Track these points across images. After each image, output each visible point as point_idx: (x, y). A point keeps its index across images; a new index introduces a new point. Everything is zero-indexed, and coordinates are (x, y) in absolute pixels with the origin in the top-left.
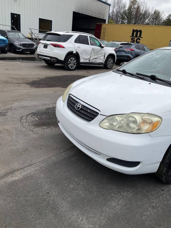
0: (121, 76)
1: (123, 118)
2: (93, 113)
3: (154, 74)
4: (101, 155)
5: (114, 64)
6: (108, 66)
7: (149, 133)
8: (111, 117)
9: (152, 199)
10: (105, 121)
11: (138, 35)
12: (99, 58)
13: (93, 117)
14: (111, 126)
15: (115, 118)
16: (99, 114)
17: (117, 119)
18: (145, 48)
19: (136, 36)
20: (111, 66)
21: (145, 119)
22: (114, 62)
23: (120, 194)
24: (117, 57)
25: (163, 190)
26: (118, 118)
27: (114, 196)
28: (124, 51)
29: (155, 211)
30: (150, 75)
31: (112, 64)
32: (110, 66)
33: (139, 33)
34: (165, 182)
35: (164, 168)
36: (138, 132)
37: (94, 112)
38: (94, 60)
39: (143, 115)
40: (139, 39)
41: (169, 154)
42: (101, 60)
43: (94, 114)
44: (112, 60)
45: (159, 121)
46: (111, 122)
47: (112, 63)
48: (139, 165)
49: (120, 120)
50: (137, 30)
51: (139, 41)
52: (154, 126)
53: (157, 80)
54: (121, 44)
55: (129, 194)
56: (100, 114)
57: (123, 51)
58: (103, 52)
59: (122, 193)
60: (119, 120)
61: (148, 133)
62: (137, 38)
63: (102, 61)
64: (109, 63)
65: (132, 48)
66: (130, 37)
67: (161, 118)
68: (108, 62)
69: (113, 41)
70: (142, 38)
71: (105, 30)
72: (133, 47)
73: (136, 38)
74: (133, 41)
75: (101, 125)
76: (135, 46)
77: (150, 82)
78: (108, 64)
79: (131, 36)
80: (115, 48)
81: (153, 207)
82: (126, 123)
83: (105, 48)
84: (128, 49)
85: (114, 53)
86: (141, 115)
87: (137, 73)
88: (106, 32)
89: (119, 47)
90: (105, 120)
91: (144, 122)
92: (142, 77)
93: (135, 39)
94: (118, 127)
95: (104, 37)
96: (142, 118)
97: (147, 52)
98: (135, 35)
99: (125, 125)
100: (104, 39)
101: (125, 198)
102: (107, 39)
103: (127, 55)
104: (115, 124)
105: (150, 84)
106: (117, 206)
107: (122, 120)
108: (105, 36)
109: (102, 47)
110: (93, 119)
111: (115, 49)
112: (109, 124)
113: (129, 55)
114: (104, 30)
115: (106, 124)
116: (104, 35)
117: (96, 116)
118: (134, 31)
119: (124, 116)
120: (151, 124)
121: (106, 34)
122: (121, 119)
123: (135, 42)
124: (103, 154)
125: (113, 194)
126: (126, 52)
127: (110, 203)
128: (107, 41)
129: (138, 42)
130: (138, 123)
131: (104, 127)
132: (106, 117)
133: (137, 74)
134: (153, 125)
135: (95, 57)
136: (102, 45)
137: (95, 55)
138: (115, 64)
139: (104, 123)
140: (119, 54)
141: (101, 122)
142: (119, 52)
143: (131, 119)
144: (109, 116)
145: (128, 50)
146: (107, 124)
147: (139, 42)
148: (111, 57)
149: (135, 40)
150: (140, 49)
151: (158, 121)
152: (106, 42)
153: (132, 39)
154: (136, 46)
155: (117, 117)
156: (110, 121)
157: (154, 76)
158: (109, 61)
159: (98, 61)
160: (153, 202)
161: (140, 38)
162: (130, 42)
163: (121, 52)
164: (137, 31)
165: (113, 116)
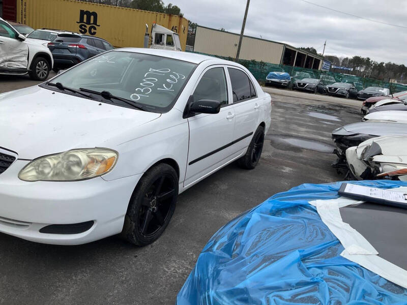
0: (54, 93)
1: (60, 159)
2: (5, 159)
3: (107, 90)
4: (28, 226)
5: (50, 72)
6: (39, 75)
7: (102, 176)
8: (39, 161)
9: (120, 272)
10: (30, 168)
11: (92, 22)
12: (17, 60)
13: (6, 165)
14: (40, 176)
15: (46, 162)
16: (16, 159)
17: (49, 164)
18: (105, 44)
19: (88, 22)
20: (45, 75)
21: (94, 157)
22: (50, 68)
23: (71, 280)
24: (54, 58)
25: (136, 257)
26: (51, 161)
27: (59, 285)
28: (68, 49)
29: (125, 285)
30: (100, 91)
31: (46, 72)
32: (43, 75)
33: (92, 17)
34: (137, 244)
35: (132, 223)
36: (85, 177)
37: (6, 156)
38: (6, 63)
39: (89, 151)
40: (95, 29)
41: (136, 202)
42: (23, 63)
43: (7, 160)
44: (45, 64)
45: (114, 157)
46: (40, 169)
47: (45, 70)
48: (93, 226)
49: (54, 165)
50: (89, 12)
51: (95, 31)
52: (108, 165)
53: (112, 99)
54: (59, 35)
55: (85, 276)
56: (18, 159)
57: (66, 49)
58: (22, 49)
59: (74, 278)
60: (52, 164)
61: (100, 176)
62: (90, 26)
63: (25, 66)
64: (39, 69)
65: (82, 44)
66: (78, 23)
67: (116, 152)
68: (37, 67)
69: (44, 29)
70: (99, 26)
71: (24, 6)
72: (83, 42)
73: (88, 26)
74: (83, 31)
75: (22, 176)
76: (86, 39)
77: (100, 103)
78: (37, 71)
79: (79, 21)
80: (50, 42)
81: (122, 282)
82: (65, 166)
83: (28, 41)
84: (75, 45)
85: (48, 51)
86: (87, 152)
87: (80, 88)
88: (27, 10)
89: (56, 40)
90: (29, 166)
91: (93, 161)
92: (88, 94)
93: (85, 26)
94: (53, 176)
95: (24, 19)
96: (88, 156)
97: (107, 50)
98: (85, 21)
99: (63, 170)
100: (25, 23)
101: (78, 283)
102: (32, 24)
103: (74, 55)
104: (47, 171)
105: (100, 104)
106: (67, 298)
107: (58, 163)
108: (27, 17)
109: (22, 40)
110: (6, 168)
111: (49, 44)
112: (37, 172)
113: (78, 55)
114: (22, 5)
115: (32, 173)
116: (24, 16)
117: (11, 163)
118: (82, 13)
119: (61, 156)
120: (103, 162)
121: (27, 14)
122: (56, 162)
123: (88, 33)
124: (31, 223)
125: (59, 282)
126: (70, 50)
127: (54, 296)
128: (32, 28)
129: (92, 32)
130: (83, 163)
131: (28, 179)
132: (29, 161)
133: (82, 90)
134: (106, 163)
135: (8, 57)
136: (21, 36)
137: (7, 54)
138: (52, 71)
139: (28, 172)
140: (59, 52)
141: (21, 171)
142: (57, 50)
143: (72, 159)
144: (34, 160)
145: (75, 47)
146: (34, 173)
147: (94, 33)
148: (43, 59)
149: (87, 29)
150: (96, 47)
151: (112, 157)
152: (29, 30)
153: (81, 27)
154: (88, 41)
155: (48, 160)
156: (37, 168)
157: (107, 93)
158: (39, 66)
159: (15, 65)
160: (122, 276)
161: (95, 26)
162: (79, 32)
163: (60, 50)
164: (89, 14)
165: (42, 159)
